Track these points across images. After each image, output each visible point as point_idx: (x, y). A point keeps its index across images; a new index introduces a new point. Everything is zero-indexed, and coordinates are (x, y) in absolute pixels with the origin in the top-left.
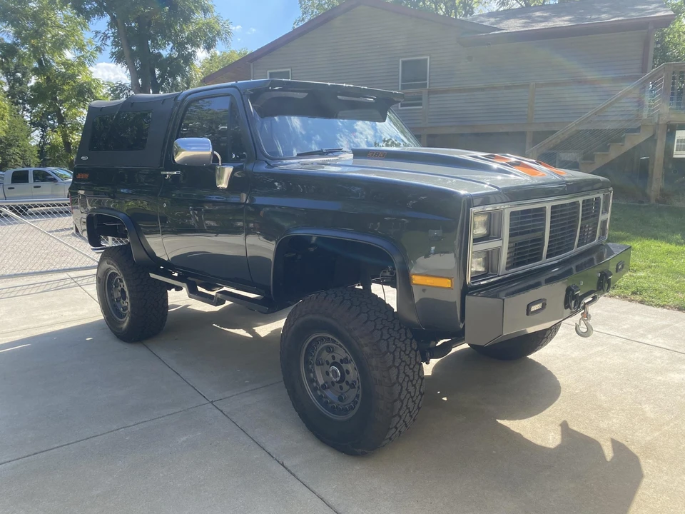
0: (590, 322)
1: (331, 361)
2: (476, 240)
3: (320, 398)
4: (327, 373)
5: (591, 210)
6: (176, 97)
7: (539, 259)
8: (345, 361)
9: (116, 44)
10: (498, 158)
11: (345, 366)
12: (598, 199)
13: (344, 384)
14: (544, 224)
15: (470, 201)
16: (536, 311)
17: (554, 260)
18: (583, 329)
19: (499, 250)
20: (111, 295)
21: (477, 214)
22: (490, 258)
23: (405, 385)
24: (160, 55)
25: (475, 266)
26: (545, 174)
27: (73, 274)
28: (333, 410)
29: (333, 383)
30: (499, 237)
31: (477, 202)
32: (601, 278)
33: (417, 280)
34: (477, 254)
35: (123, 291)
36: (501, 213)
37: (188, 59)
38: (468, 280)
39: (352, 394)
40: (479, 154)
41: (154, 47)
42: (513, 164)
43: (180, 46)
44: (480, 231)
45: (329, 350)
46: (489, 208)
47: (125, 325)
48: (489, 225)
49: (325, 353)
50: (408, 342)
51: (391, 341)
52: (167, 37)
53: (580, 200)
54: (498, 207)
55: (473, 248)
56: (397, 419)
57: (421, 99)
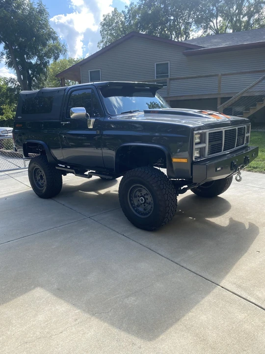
0: (241, 176)
1: (140, 195)
2: (196, 144)
3: (136, 211)
4: (139, 200)
5: (241, 132)
6: (65, 90)
7: (221, 151)
8: (147, 194)
9: (7, 57)
10: (204, 112)
11: (146, 197)
12: (245, 127)
13: (146, 204)
14: (222, 138)
15: (193, 129)
16: (219, 170)
17: (227, 152)
18: (238, 178)
19: (205, 148)
20: (36, 178)
21: (196, 134)
22: (202, 151)
23: (170, 201)
24: (31, 63)
25: (196, 154)
26: (222, 118)
27: (7, 173)
28: (142, 214)
29: (141, 204)
30: (205, 142)
31: (196, 129)
32: (245, 158)
33: (174, 160)
34: (197, 149)
35: (41, 176)
36: (205, 133)
37: (45, 64)
38: (194, 159)
39: (149, 207)
40: (196, 111)
41: (28, 59)
42: (209, 114)
43: (40, 58)
44: (198, 140)
45: (140, 191)
46: (201, 131)
47: (44, 190)
48: (201, 138)
49: (138, 192)
50: (171, 185)
51: (164, 185)
52: (34, 54)
53: (237, 128)
54: (204, 131)
55: (195, 147)
56: (168, 214)
57: (166, 83)
